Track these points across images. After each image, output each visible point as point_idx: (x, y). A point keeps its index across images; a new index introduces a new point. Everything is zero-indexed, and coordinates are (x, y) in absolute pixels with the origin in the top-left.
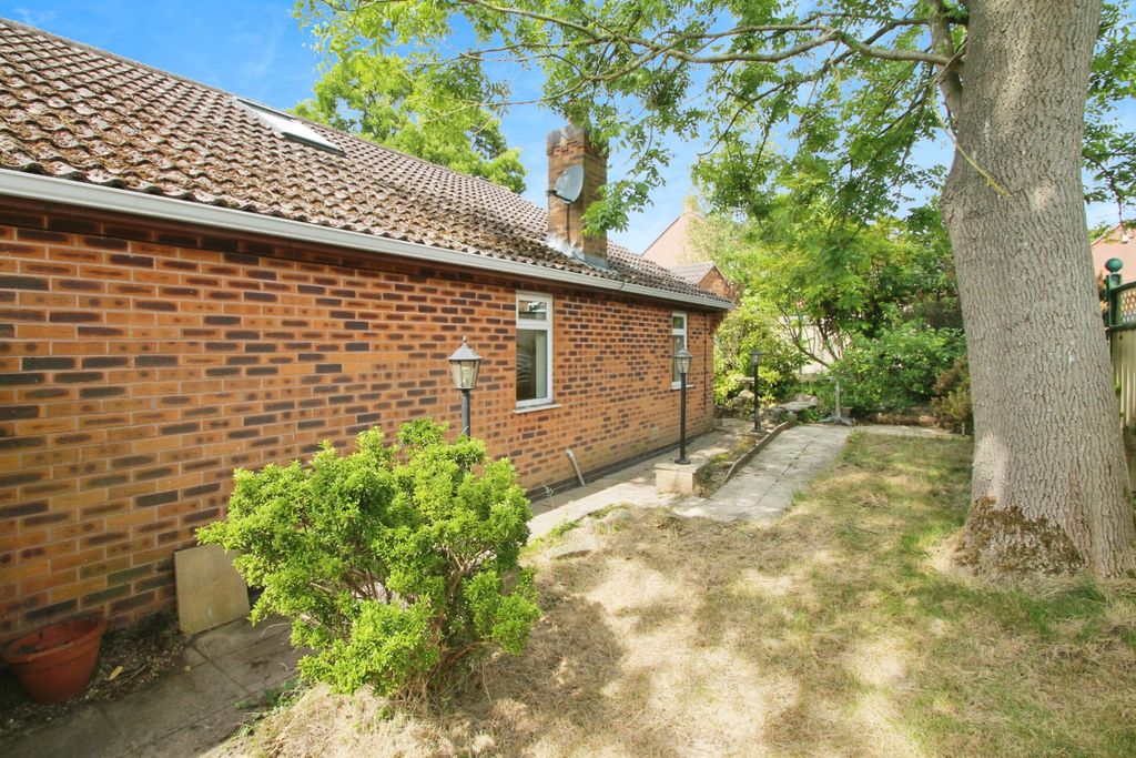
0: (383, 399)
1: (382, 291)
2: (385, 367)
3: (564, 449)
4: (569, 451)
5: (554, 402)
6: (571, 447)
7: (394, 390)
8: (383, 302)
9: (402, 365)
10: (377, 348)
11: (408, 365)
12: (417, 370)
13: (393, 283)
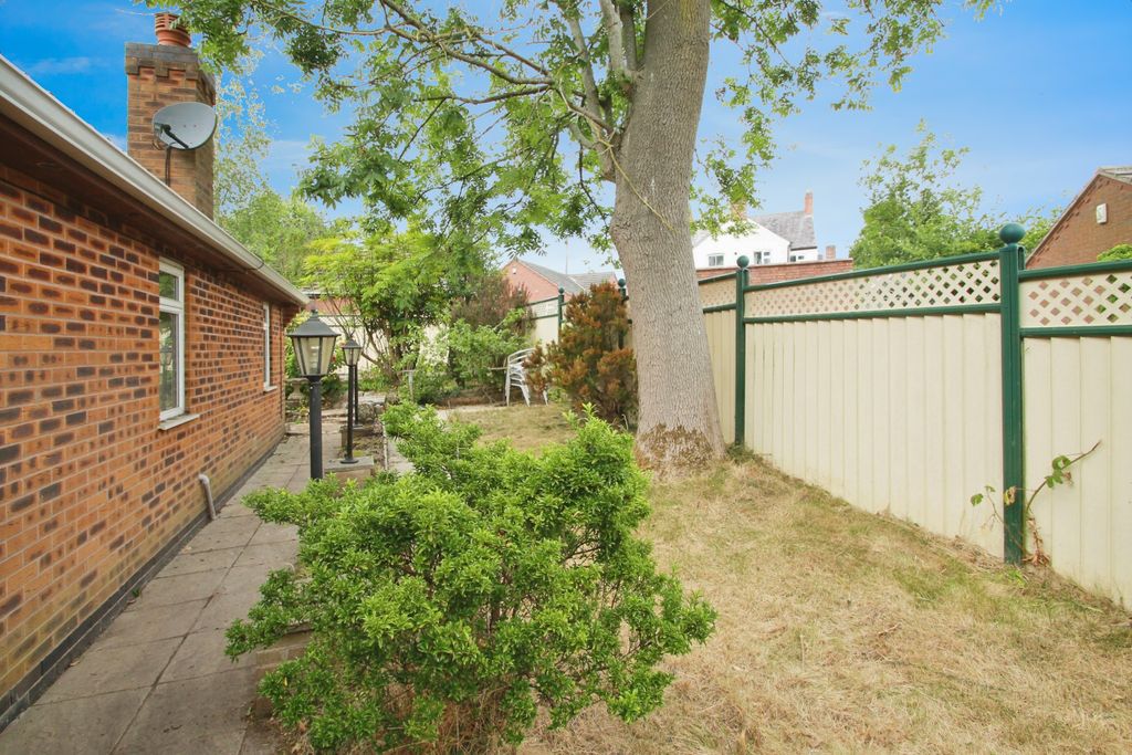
0: (23, 420)
1: (23, 225)
2: (25, 360)
3: (197, 474)
4: (202, 476)
5: (187, 412)
6: (203, 470)
7: (38, 402)
8: (25, 244)
9: (46, 358)
10: (15, 325)
11: (54, 359)
12: (64, 367)
13: (38, 214)
